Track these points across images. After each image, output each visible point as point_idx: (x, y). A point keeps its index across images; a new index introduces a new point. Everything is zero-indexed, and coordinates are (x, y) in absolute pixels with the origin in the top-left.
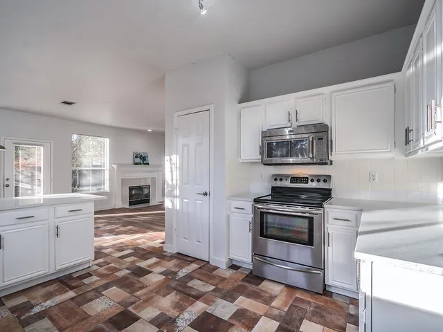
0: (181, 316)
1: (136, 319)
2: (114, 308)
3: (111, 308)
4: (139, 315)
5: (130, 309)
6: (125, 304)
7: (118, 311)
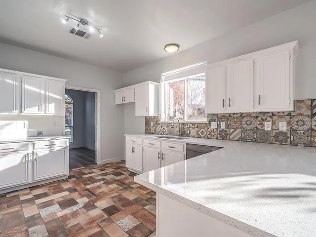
0: (78, 208)
1: (105, 210)
2: (117, 218)
3: (119, 219)
4: (102, 212)
5: (106, 216)
6: (110, 221)
7: (114, 216)
